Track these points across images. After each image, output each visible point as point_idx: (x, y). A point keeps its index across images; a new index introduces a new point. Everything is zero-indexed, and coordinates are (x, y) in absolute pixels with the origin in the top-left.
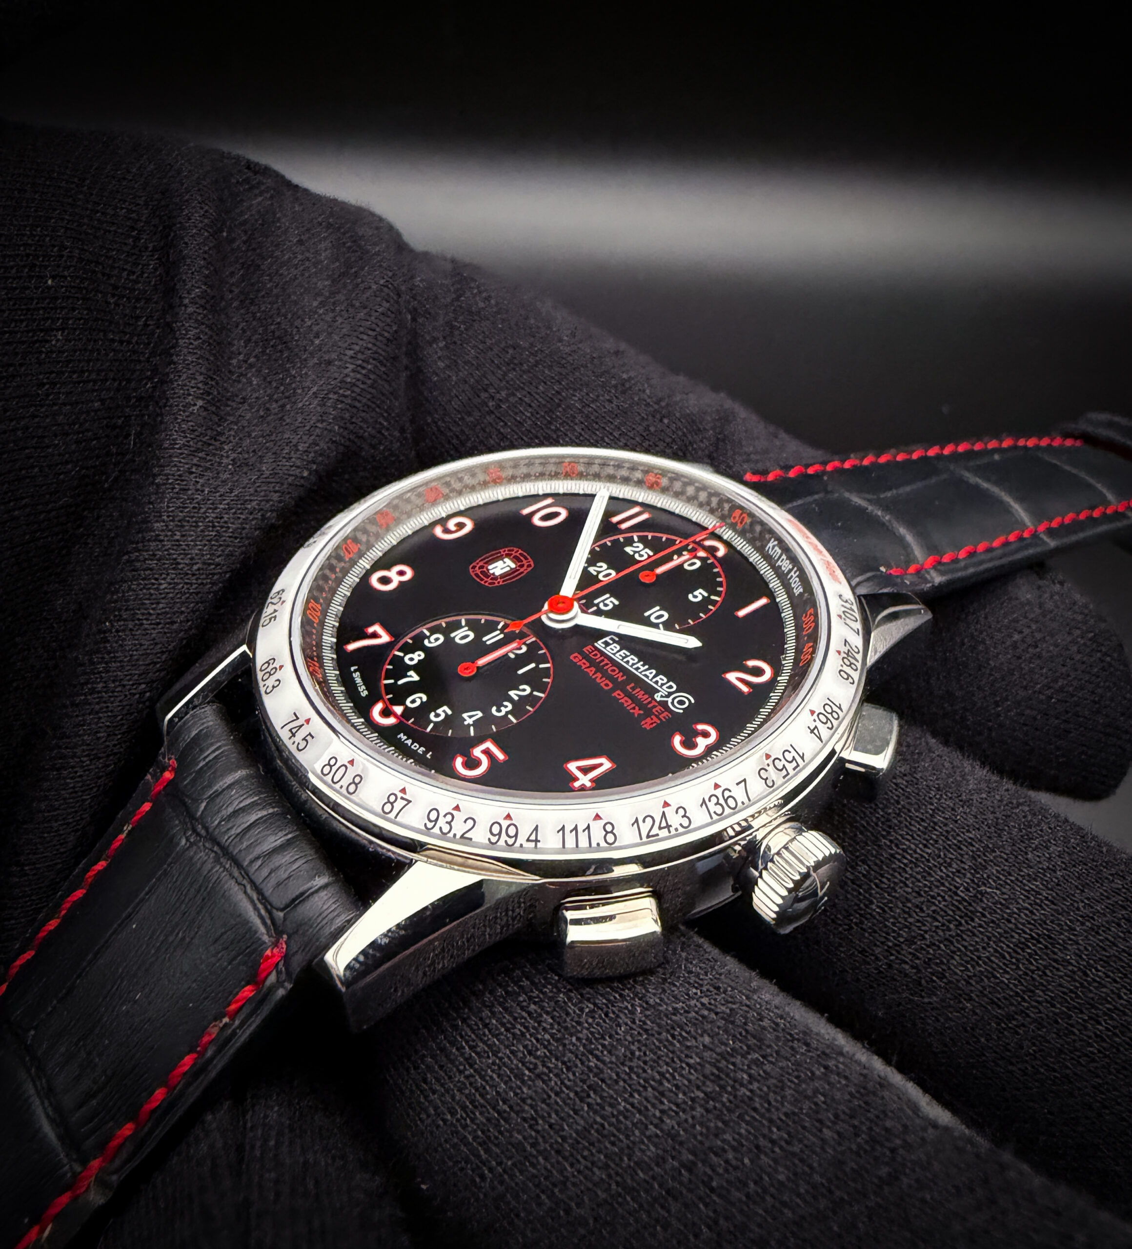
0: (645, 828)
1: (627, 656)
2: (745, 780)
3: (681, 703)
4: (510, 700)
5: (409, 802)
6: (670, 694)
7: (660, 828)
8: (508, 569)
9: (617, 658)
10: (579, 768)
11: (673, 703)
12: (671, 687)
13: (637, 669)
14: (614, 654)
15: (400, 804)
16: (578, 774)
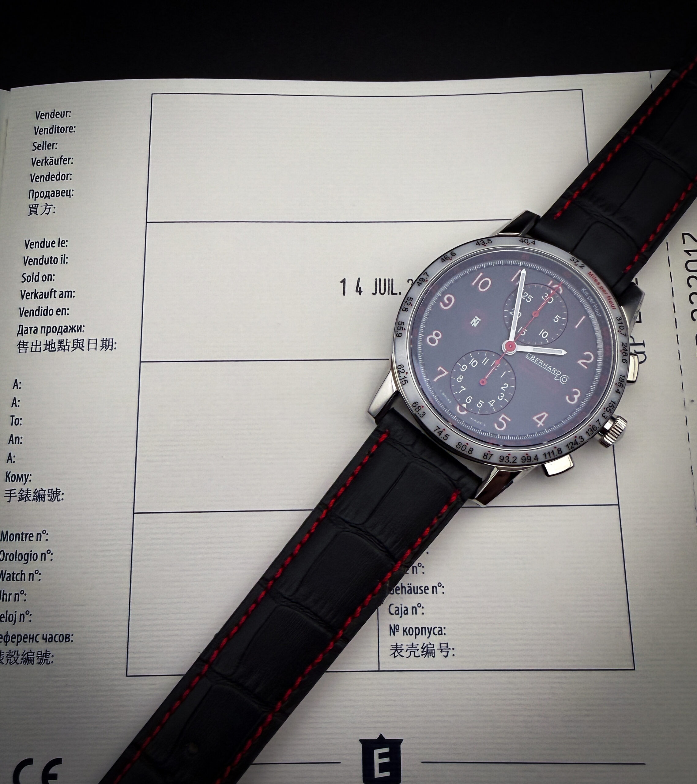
0: (570, 446)
1: (539, 361)
2: (598, 420)
3: (564, 380)
4: (502, 391)
5: (492, 455)
6: (560, 376)
7: (575, 445)
8: (478, 322)
9: (535, 362)
10: (537, 419)
11: (561, 380)
12: (559, 373)
13: (544, 366)
14: (534, 361)
15: (489, 456)
16: (538, 421)
